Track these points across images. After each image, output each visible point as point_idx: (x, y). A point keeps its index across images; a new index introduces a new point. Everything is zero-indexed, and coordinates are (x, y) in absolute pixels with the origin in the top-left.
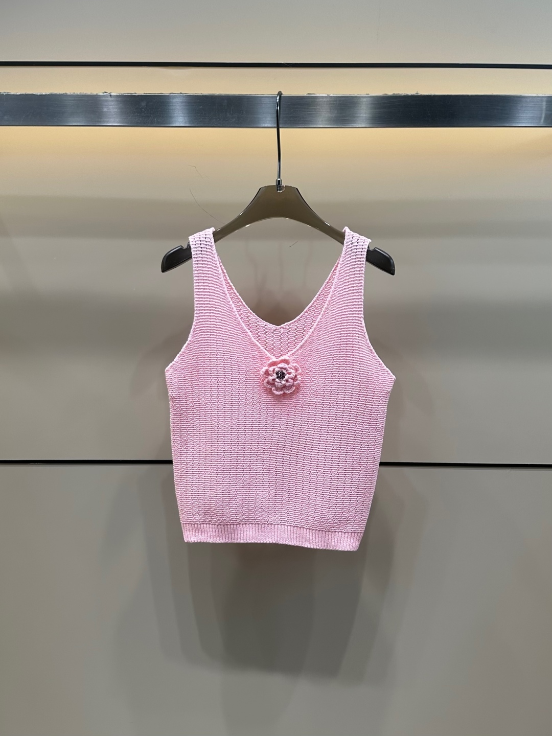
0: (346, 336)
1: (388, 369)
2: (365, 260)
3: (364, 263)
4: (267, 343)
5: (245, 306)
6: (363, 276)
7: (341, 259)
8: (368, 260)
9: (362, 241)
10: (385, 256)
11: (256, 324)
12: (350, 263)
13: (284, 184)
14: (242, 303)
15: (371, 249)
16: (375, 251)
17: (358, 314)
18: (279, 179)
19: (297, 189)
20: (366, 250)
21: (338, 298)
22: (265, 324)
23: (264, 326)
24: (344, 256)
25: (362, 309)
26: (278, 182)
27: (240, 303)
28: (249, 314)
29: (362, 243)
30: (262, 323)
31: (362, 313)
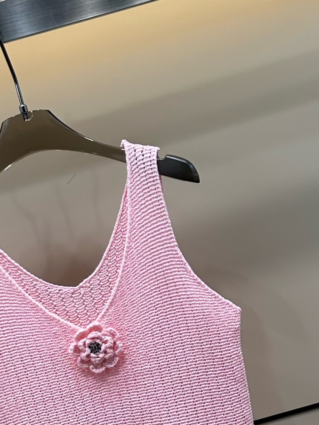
0: (164, 275)
1: (227, 301)
2: (157, 174)
3: (158, 178)
4: (68, 312)
5: (26, 274)
6: (161, 194)
7: (128, 181)
8: (161, 172)
9: (147, 152)
10: (181, 162)
11: (48, 292)
12: (141, 183)
13: (30, 109)
14: (21, 271)
15: (162, 158)
16: (166, 159)
17: (170, 243)
18: (22, 106)
19: (49, 111)
20: (155, 162)
21: (139, 231)
22: (58, 289)
23: (57, 291)
24: (131, 176)
25: (173, 236)
26: (22, 109)
27: (20, 272)
28: (35, 283)
29: (149, 155)
30: (55, 289)
31: (174, 240)
